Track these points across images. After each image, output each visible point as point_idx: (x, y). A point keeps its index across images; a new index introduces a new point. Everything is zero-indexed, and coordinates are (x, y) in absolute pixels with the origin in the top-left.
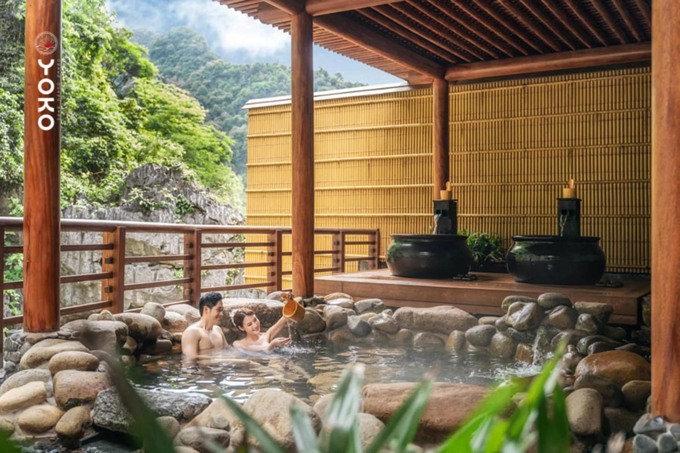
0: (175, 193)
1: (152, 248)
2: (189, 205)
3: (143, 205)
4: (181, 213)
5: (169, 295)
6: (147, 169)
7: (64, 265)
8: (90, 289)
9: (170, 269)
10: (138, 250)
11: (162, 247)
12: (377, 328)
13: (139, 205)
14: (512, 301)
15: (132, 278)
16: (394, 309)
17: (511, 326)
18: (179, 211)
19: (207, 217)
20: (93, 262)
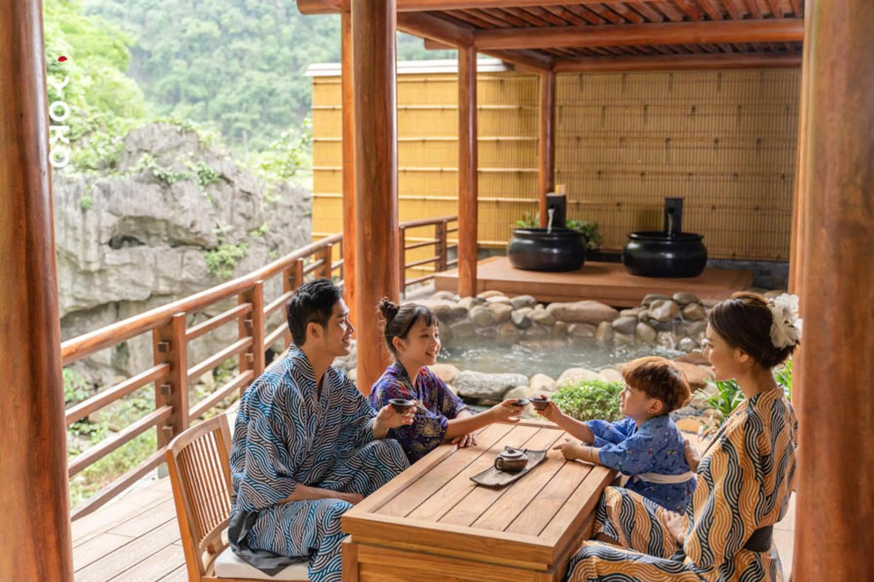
0: (194, 159)
1: (176, 227)
2: (213, 175)
3: (159, 176)
4: (203, 184)
5: (201, 280)
6: (153, 129)
7: (60, 248)
8: (96, 275)
9: (200, 251)
10: (156, 229)
11: (192, 226)
12: (538, 322)
13: (153, 175)
14: (653, 299)
15: (153, 262)
16: (545, 305)
17: (654, 319)
18: (201, 181)
19: (237, 189)
20: (100, 244)
